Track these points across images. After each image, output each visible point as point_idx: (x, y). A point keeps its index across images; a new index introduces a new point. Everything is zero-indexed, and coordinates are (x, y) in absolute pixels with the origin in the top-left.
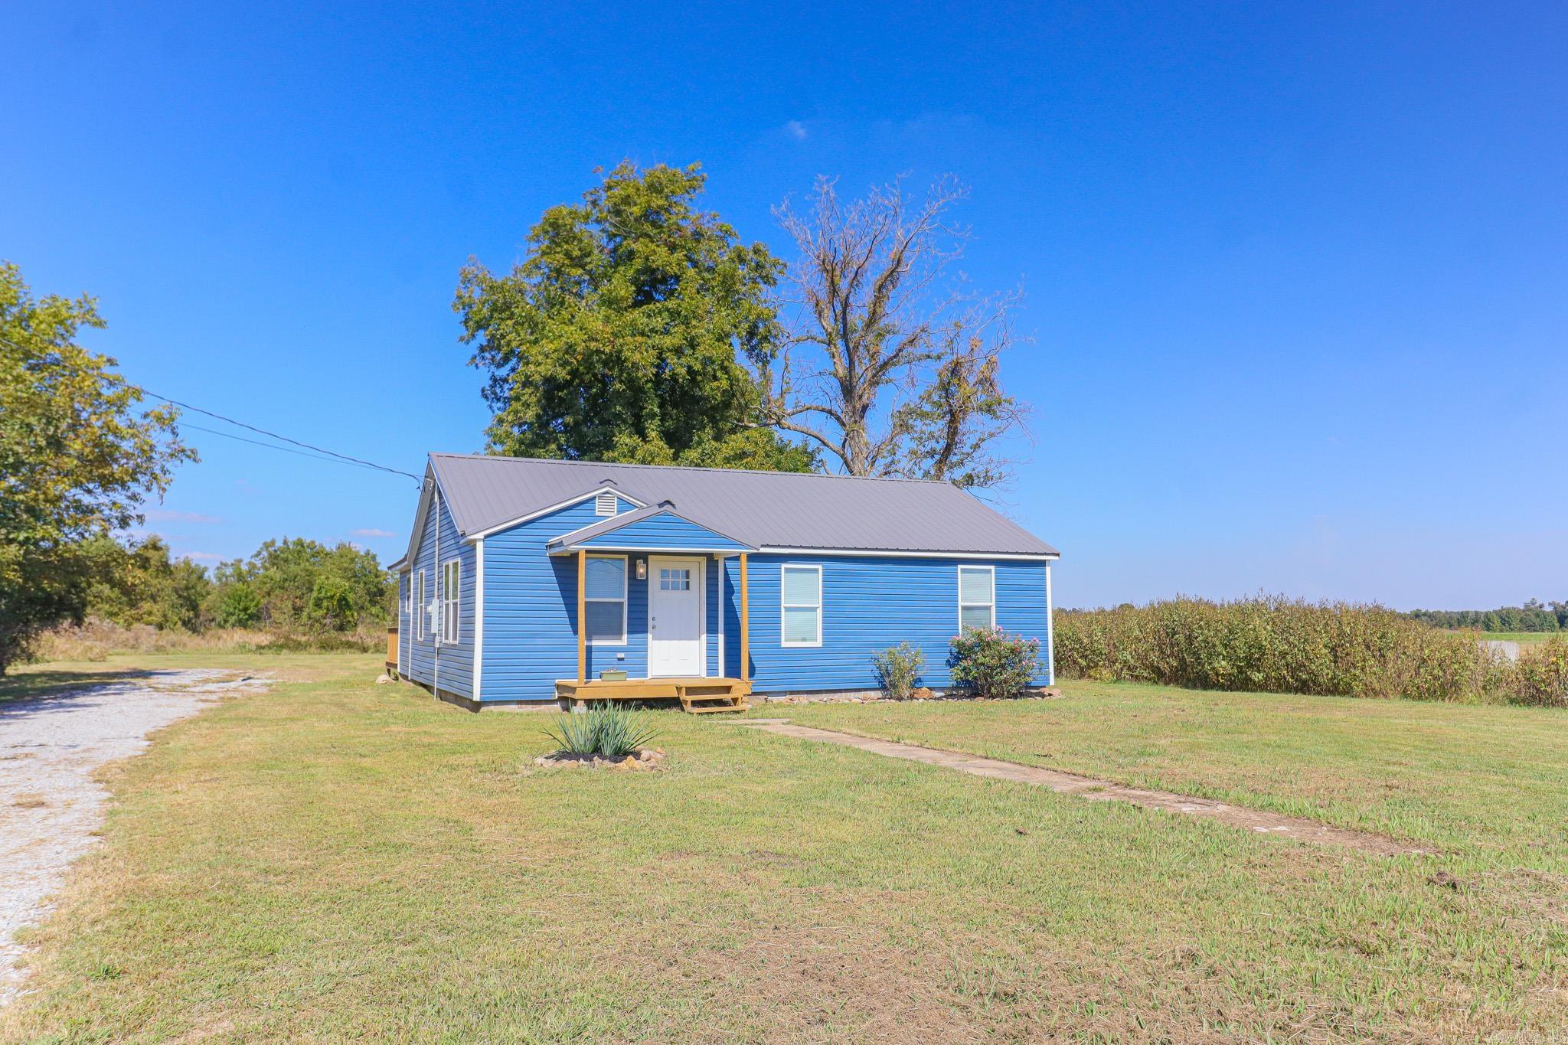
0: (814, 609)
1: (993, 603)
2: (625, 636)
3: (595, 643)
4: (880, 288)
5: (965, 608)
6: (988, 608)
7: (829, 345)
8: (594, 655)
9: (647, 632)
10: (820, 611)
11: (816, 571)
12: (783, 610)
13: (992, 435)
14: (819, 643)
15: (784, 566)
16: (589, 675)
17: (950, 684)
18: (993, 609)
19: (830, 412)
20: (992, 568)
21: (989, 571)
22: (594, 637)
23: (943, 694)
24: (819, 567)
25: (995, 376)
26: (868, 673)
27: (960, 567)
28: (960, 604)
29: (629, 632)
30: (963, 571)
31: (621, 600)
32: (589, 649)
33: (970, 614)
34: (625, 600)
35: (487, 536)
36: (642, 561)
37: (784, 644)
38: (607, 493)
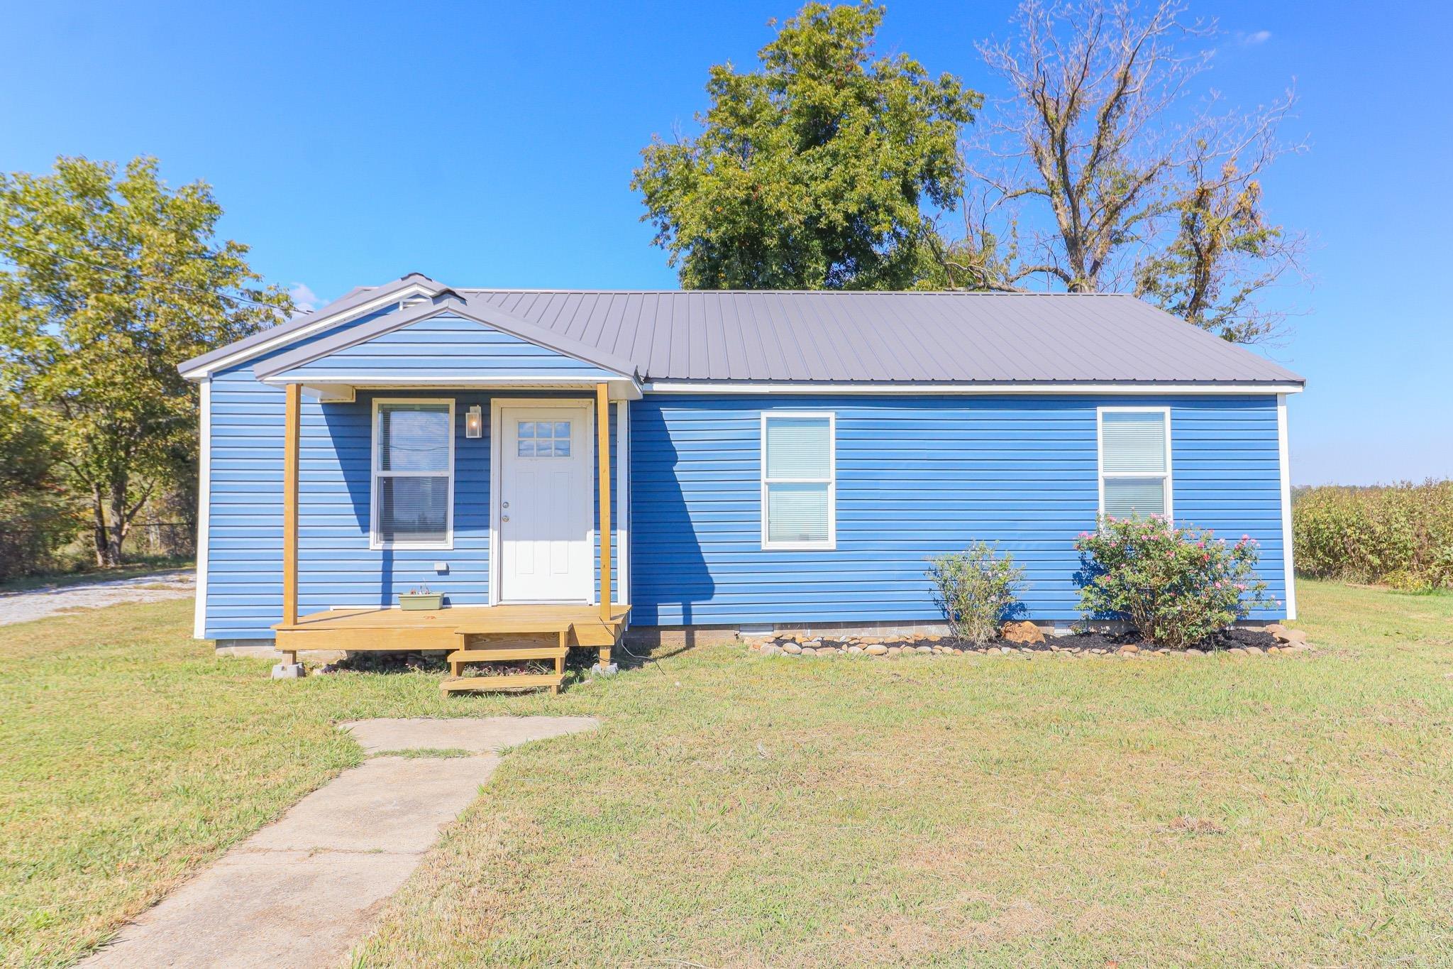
0: (824, 486)
1: (1169, 473)
2: (450, 533)
3: (398, 546)
4: (1106, 116)
5: (1109, 482)
6: (1158, 482)
7: (1051, 196)
8: (396, 565)
9: (487, 527)
10: (832, 489)
11: (826, 421)
12: (764, 488)
13: (1259, 285)
14: (831, 544)
15: (765, 415)
16: (387, 599)
17: (1081, 615)
18: (1169, 485)
19: (1056, 271)
20: (1166, 410)
21: (1161, 416)
22: (396, 535)
23: (1069, 632)
24: (830, 414)
25: (1258, 206)
26: (923, 593)
27: (1101, 410)
28: (1102, 474)
29: (456, 528)
30: (1107, 417)
31: (444, 474)
32: (388, 557)
33: (1119, 492)
34: (450, 473)
35: (217, 373)
36: (479, 408)
37: (766, 545)
38: (418, 296)
